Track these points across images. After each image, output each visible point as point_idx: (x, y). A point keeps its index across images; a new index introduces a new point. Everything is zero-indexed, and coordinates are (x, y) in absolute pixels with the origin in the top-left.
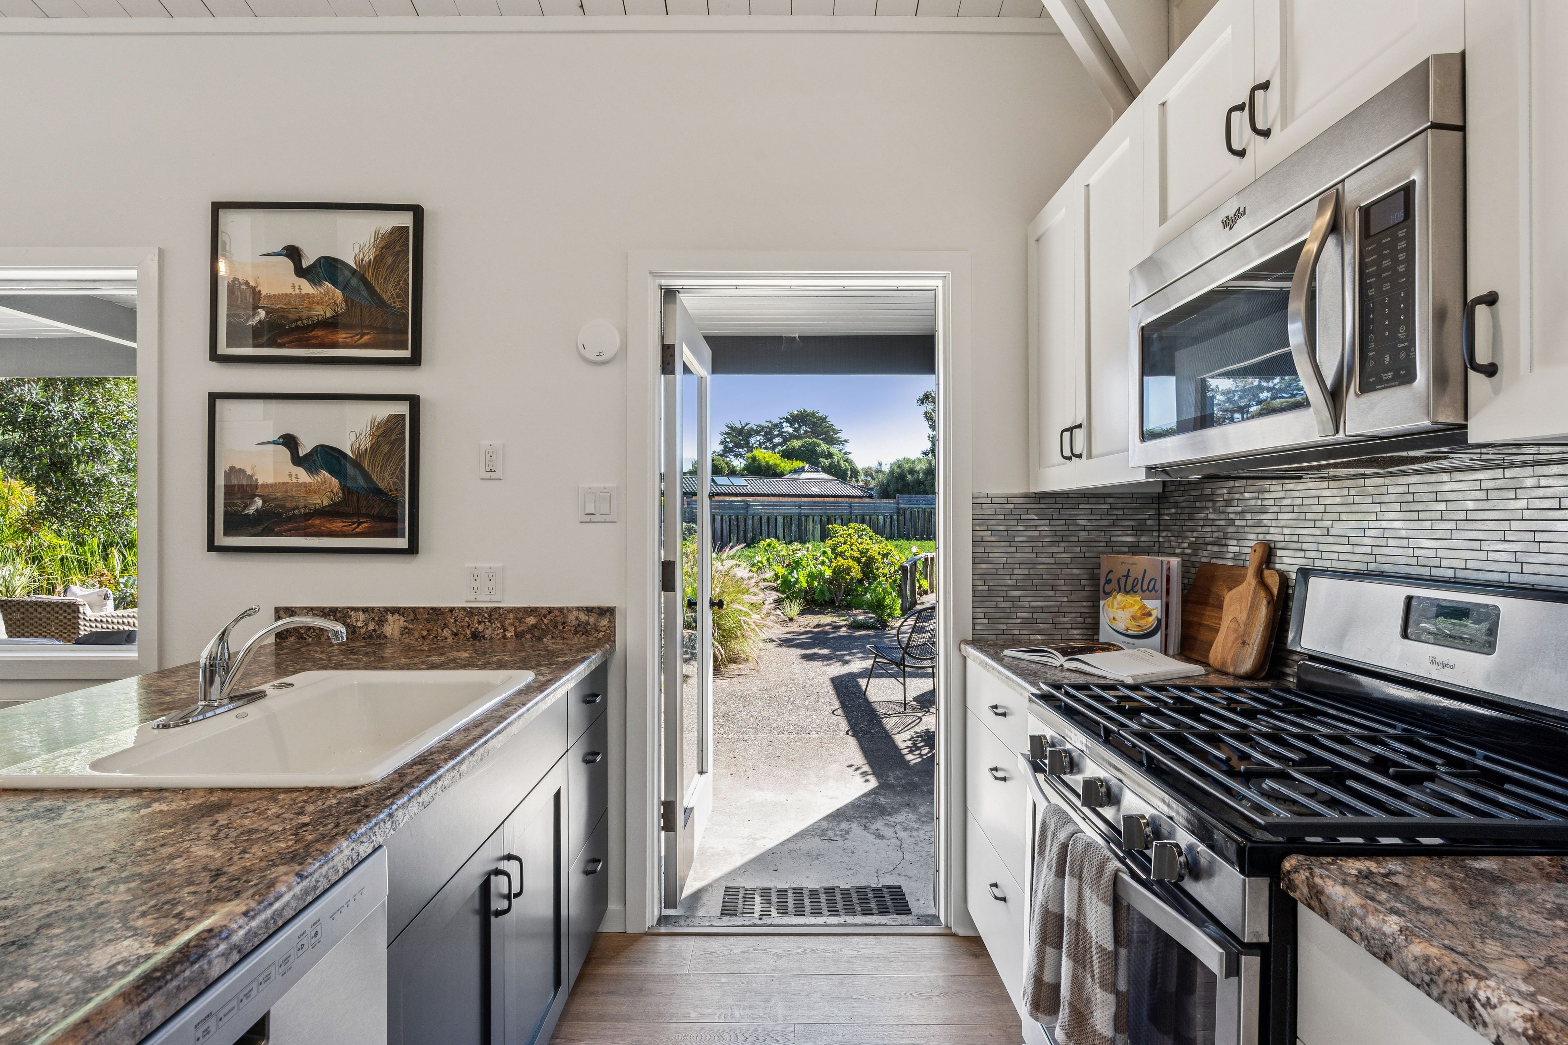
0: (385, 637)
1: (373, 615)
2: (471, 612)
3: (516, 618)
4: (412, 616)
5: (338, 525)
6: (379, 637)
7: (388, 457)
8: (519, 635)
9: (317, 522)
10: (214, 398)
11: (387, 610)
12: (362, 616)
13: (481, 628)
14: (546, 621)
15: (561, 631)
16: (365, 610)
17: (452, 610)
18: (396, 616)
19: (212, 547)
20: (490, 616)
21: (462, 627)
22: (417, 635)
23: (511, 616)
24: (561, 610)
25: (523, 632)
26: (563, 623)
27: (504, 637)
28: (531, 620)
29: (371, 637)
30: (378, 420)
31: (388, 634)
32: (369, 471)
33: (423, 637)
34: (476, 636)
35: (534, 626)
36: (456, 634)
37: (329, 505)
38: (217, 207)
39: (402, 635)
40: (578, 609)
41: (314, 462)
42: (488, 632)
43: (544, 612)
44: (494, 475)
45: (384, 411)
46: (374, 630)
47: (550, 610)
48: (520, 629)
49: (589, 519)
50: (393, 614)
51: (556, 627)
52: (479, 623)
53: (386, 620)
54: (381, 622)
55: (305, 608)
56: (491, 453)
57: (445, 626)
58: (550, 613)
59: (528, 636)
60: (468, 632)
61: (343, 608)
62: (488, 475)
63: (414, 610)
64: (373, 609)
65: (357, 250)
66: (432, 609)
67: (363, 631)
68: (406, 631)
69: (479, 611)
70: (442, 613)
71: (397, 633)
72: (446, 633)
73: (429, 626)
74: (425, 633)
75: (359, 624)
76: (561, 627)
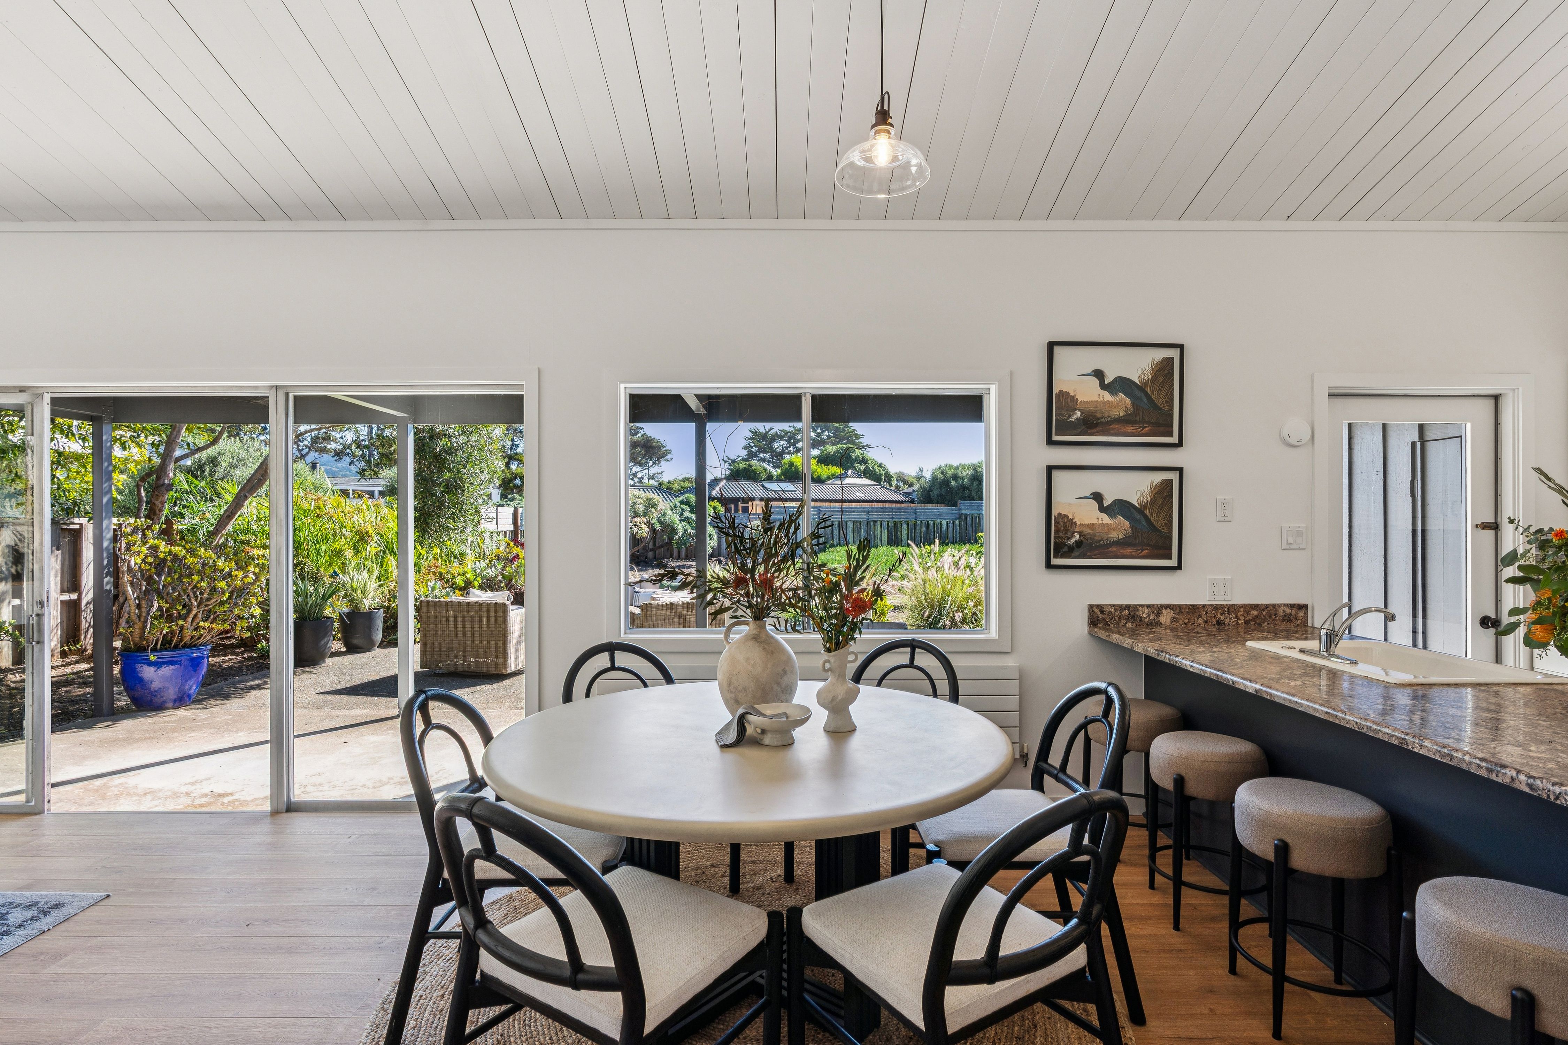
0: (1161, 624)
1: (1153, 610)
2: (1216, 608)
3: (1245, 611)
4: (1178, 610)
5: (1128, 551)
6: (1157, 623)
7: (1161, 507)
8: (1247, 622)
9: (1115, 549)
10: (1050, 469)
11: (1162, 606)
12: (1146, 610)
13: (1222, 618)
14: (1264, 613)
15: (1273, 620)
16: (1148, 606)
17: (1204, 606)
18: (1168, 610)
19: (1049, 565)
20: (1229, 610)
21: (1211, 617)
22: (1181, 622)
23: (1242, 610)
24: (1274, 606)
25: (1249, 620)
26: (1275, 615)
27: (1237, 624)
28: (1255, 613)
29: (1151, 623)
30: (1155, 483)
31: (1163, 622)
32: (1150, 516)
33: (1185, 624)
34: (1219, 623)
35: (1257, 617)
36: (1206, 622)
37: (1123, 538)
38: (1051, 345)
39: (1172, 622)
40: (1285, 605)
41: (1113, 510)
42: (1227, 621)
43: (1263, 607)
44: (1227, 519)
45: (1158, 477)
46: (1154, 619)
47: (1267, 606)
48: (1247, 619)
49: (1289, 547)
50: (1166, 609)
51: (1270, 617)
52: (1222, 614)
53: (1162, 613)
54: (1158, 614)
55: (1110, 605)
56: (1225, 504)
57: (1200, 616)
58: (1267, 608)
59: (1252, 623)
60: (1214, 621)
61: (1134, 605)
62: (1223, 519)
63: (1180, 606)
64: (1153, 605)
65: (1140, 373)
66: (1191, 605)
67: (1147, 620)
68: (1174, 620)
69: (1221, 607)
70: (1198, 608)
71: (1168, 621)
72: (1200, 621)
73: (1189, 616)
74: (1186, 621)
75: (1144, 615)
76: (1274, 617)
